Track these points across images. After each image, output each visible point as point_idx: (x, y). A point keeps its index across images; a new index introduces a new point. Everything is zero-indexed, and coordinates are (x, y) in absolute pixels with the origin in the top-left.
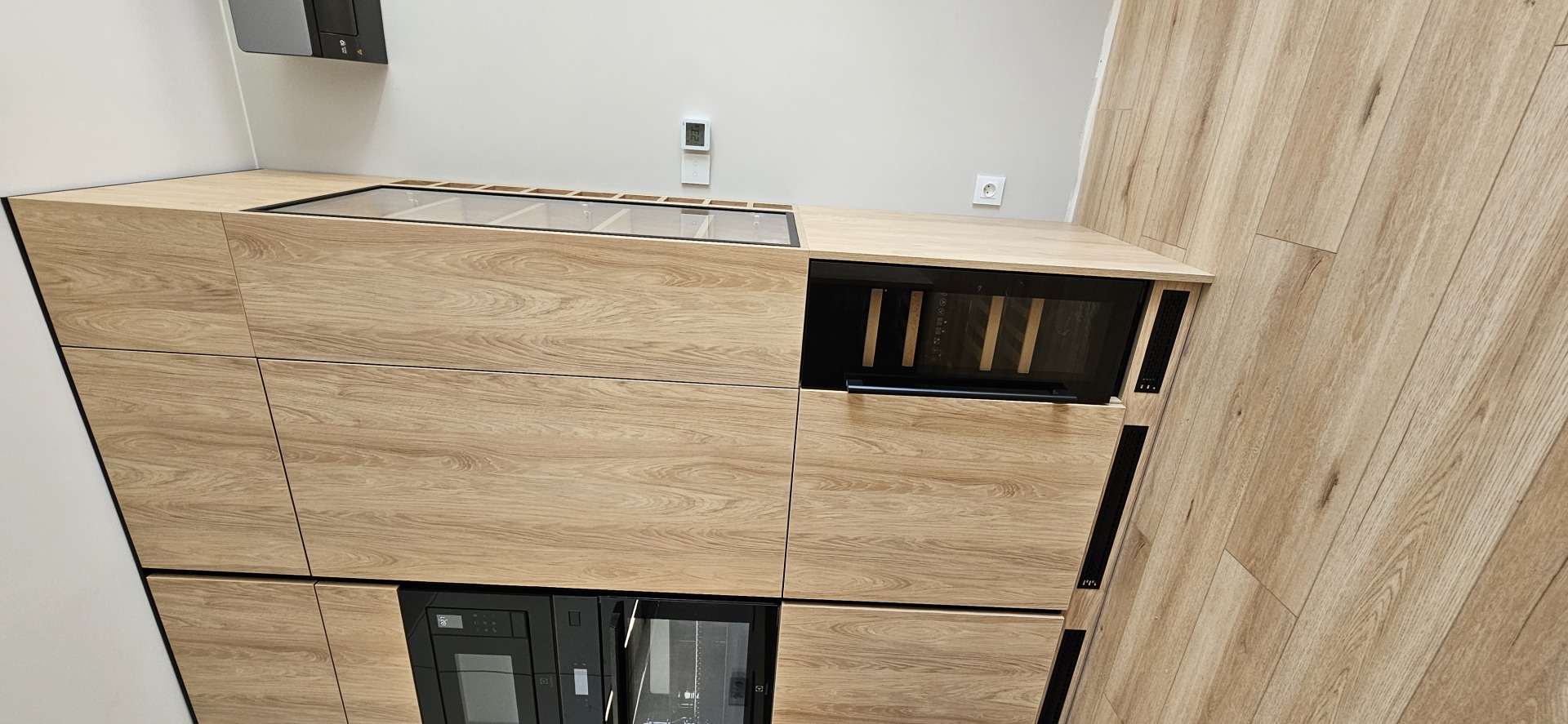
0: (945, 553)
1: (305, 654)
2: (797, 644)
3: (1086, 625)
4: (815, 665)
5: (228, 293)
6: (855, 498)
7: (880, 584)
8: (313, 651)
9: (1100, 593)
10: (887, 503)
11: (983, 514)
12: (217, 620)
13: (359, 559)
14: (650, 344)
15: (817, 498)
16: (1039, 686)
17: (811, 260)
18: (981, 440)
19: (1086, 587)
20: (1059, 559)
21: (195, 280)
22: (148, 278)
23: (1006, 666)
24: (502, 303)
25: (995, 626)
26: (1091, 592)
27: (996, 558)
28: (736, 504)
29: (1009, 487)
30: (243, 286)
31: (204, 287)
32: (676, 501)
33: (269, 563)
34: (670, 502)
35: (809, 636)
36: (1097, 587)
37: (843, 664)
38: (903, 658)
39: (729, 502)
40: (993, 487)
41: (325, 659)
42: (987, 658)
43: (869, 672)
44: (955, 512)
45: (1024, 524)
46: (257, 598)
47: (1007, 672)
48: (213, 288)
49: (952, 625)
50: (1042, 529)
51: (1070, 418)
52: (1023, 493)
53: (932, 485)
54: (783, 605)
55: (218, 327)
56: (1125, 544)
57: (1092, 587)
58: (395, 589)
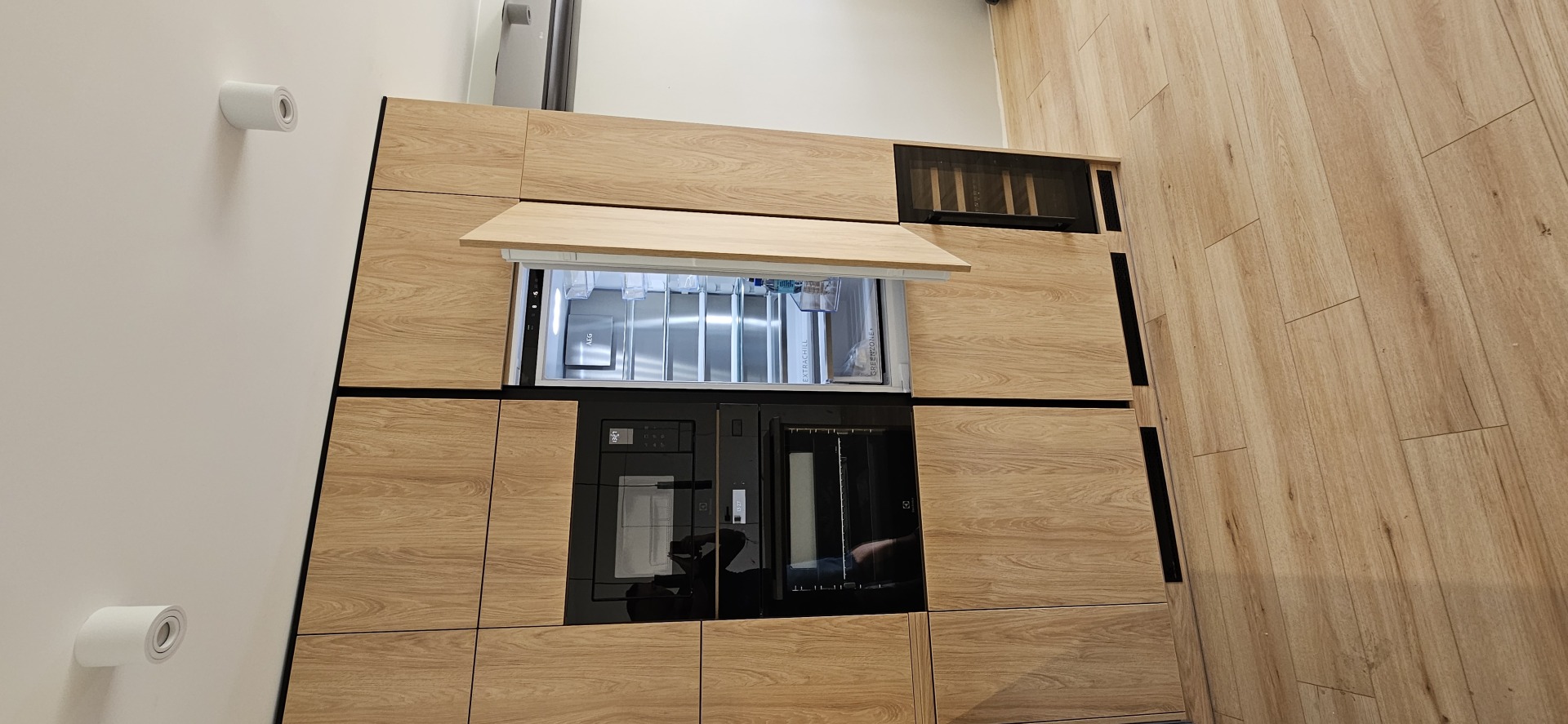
0: (1028, 349)
1: (464, 485)
2: (932, 447)
5: (516, 156)
6: (952, 303)
7: (986, 380)
8: (475, 481)
9: (1151, 389)
11: (1044, 315)
12: (389, 446)
14: (799, 192)
15: (925, 304)
16: (1141, 481)
17: (894, 145)
18: (1025, 257)
19: (1139, 382)
20: (1110, 353)
21: (494, 147)
22: (461, 146)
23: (1109, 463)
24: (703, 166)
26: (1145, 388)
27: (1065, 352)
29: (1056, 293)
30: (528, 152)
31: (500, 152)
36: (1148, 384)
37: (975, 469)
38: (1022, 458)
40: (1044, 293)
41: (484, 490)
42: (1091, 454)
43: (999, 477)
44: (1024, 313)
45: (1075, 323)
47: (1111, 469)
48: (506, 152)
49: (1052, 419)
50: (1088, 326)
51: (1075, 242)
52: (1066, 297)
53: (1003, 292)
54: (915, 406)
55: (497, 177)
57: (1144, 384)
58: (577, 398)
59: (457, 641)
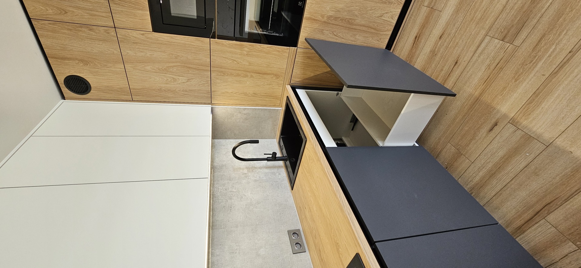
59: (108, 32)
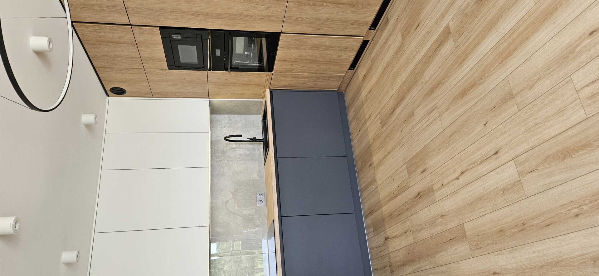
0: (331, 22)
1: (128, 45)
2: (284, 44)
3: (370, 39)
4: (289, 49)
6: (306, 8)
7: (311, 29)
8: (131, 44)
9: (375, 31)
10: (316, 9)
11: (344, 12)
12: (98, 36)
13: (147, 20)
15: (294, 7)
16: (353, 55)
19: (372, 30)
20: (364, 24)
23: (346, 49)
25: (343, 40)
26: (373, 31)
27: (346, 23)
28: (269, 8)
29: (353, 5)
32: (251, 7)
33: (116, 21)
34: (249, 8)
35: (288, 42)
36: (375, 30)
37: (298, 49)
38: (316, 47)
39: (267, 8)
40: (348, 5)
41: (135, 46)
42: (340, 47)
43: (305, 51)
44: (335, 11)
45: (355, 15)
46: (111, 30)
47: (345, 50)
49: (331, 39)
50: (360, 16)
52: (356, 7)
53: (330, 5)
54: (281, 34)
56: (384, 19)
57: (373, 30)
58: (158, 28)
59: (139, 70)
